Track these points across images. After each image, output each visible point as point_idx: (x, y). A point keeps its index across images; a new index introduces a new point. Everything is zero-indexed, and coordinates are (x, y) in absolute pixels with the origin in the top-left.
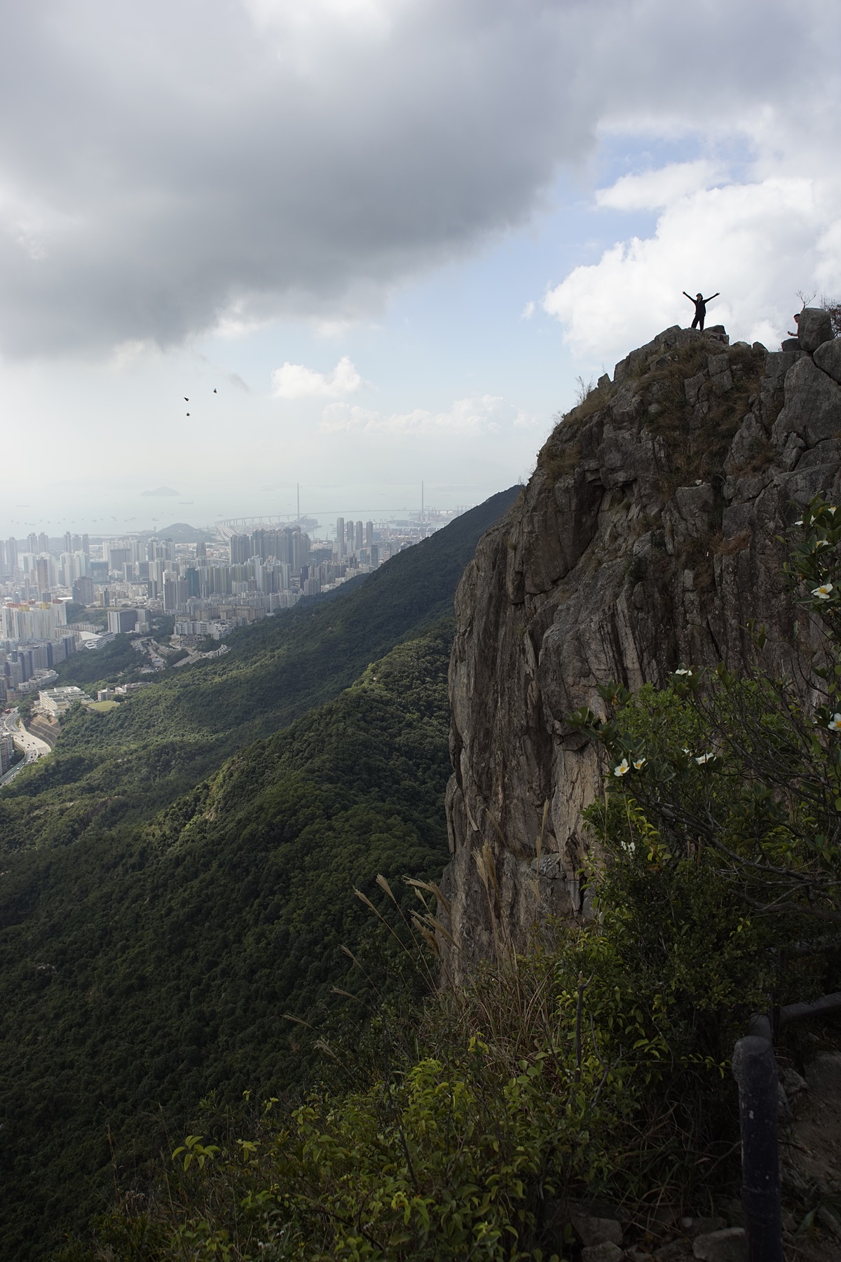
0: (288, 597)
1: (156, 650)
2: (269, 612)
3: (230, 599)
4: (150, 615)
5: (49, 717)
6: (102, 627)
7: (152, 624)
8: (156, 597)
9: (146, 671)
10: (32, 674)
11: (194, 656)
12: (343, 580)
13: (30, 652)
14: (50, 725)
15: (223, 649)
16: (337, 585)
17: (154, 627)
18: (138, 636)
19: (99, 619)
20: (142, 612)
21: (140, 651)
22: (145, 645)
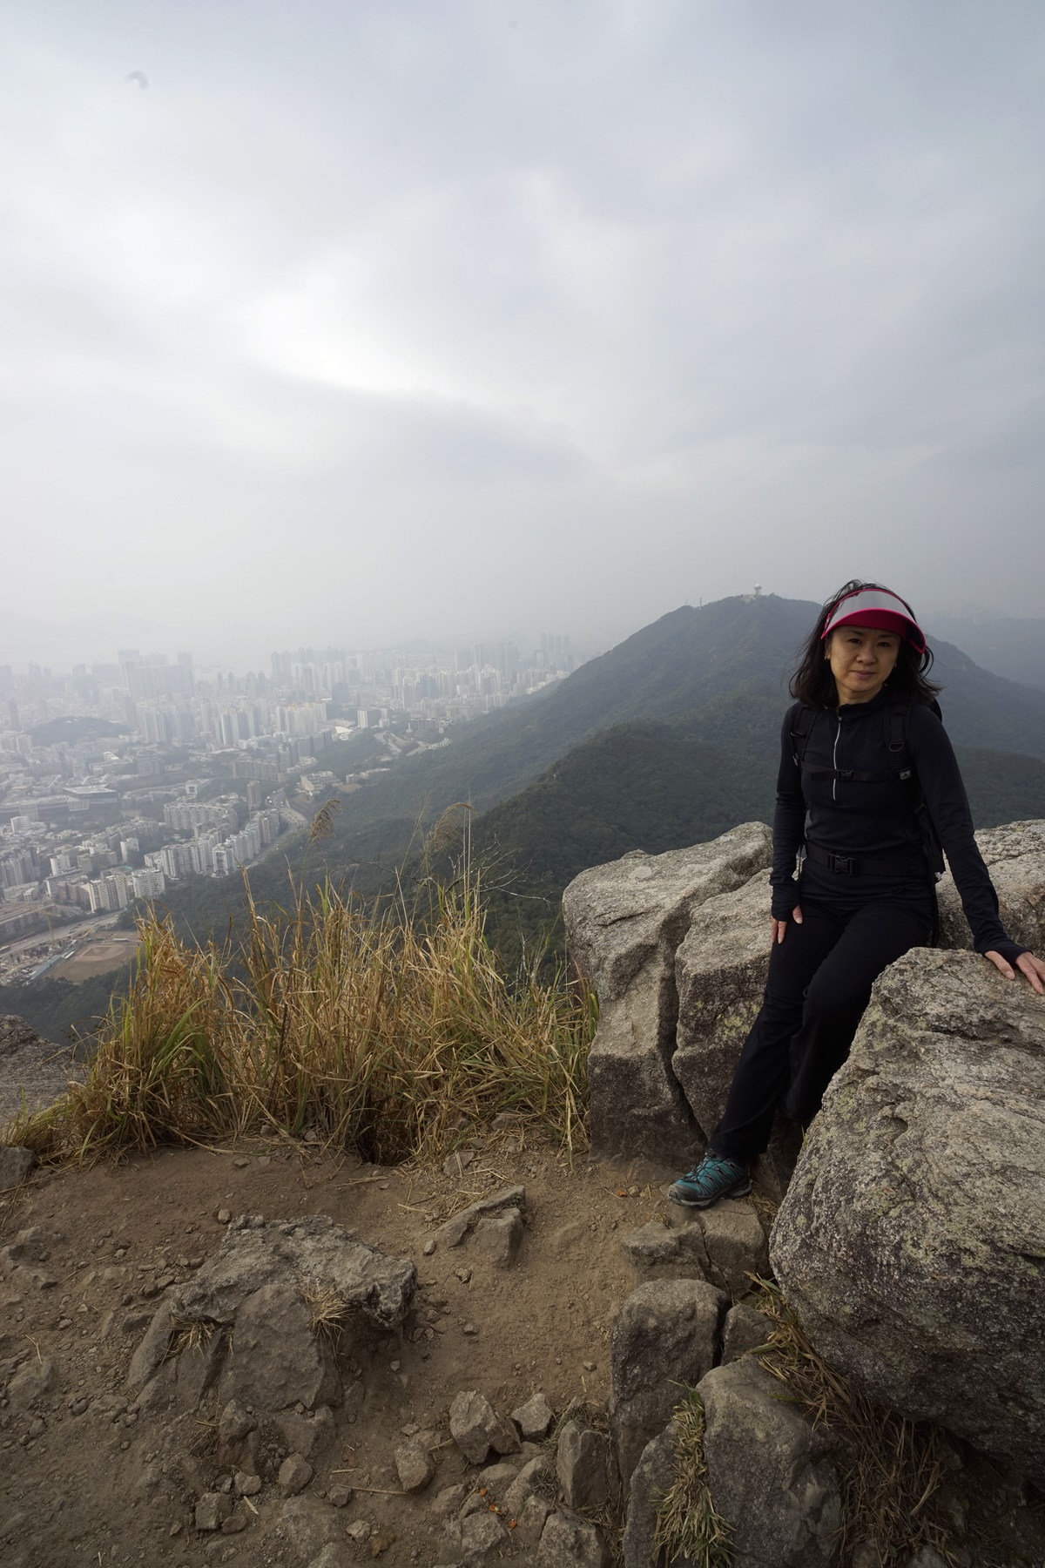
0: (499, 698)
1: (394, 741)
2: (485, 710)
3: (455, 699)
4: (390, 712)
5: (308, 797)
6: (354, 722)
7: (391, 720)
8: (398, 698)
9: (386, 759)
10: (298, 760)
11: (423, 747)
12: (544, 684)
13: (296, 744)
14: (308, 802)
15: (446, 741)
16: (540, 688)
17: (394, 722)
18: (379, 730)
19: (352, 716)
20: (384, 711)
21: (381, 743)
22: (386, 737)
